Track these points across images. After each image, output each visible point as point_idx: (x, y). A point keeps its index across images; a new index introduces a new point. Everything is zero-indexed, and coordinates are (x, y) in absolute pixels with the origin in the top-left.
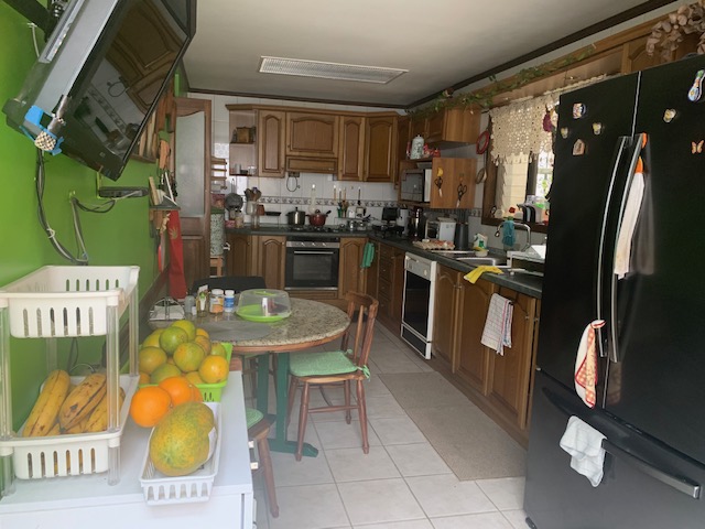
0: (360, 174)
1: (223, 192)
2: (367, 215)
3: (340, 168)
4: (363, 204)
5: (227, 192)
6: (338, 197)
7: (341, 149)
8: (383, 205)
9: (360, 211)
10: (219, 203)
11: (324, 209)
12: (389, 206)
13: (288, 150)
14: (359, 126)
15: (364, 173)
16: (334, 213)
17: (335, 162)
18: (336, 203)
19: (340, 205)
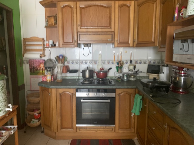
0: (131, 42)
1: (43, 58)
2: (136, 70)
3: (116, 39)
4: (133, 63)
5: (46, 58)
6: (116, 59)
7: (116, 25)
8: (148, 63)
9: (132, 67)
10: (42, 65)
11: (107, 67)
12: (152, 63)
13: (79, 28)
14: (129, 7)
15: (134, 41)
16: (114, 69)
17: (113, 34)
18: (115, 62)
19: (118, 63)
